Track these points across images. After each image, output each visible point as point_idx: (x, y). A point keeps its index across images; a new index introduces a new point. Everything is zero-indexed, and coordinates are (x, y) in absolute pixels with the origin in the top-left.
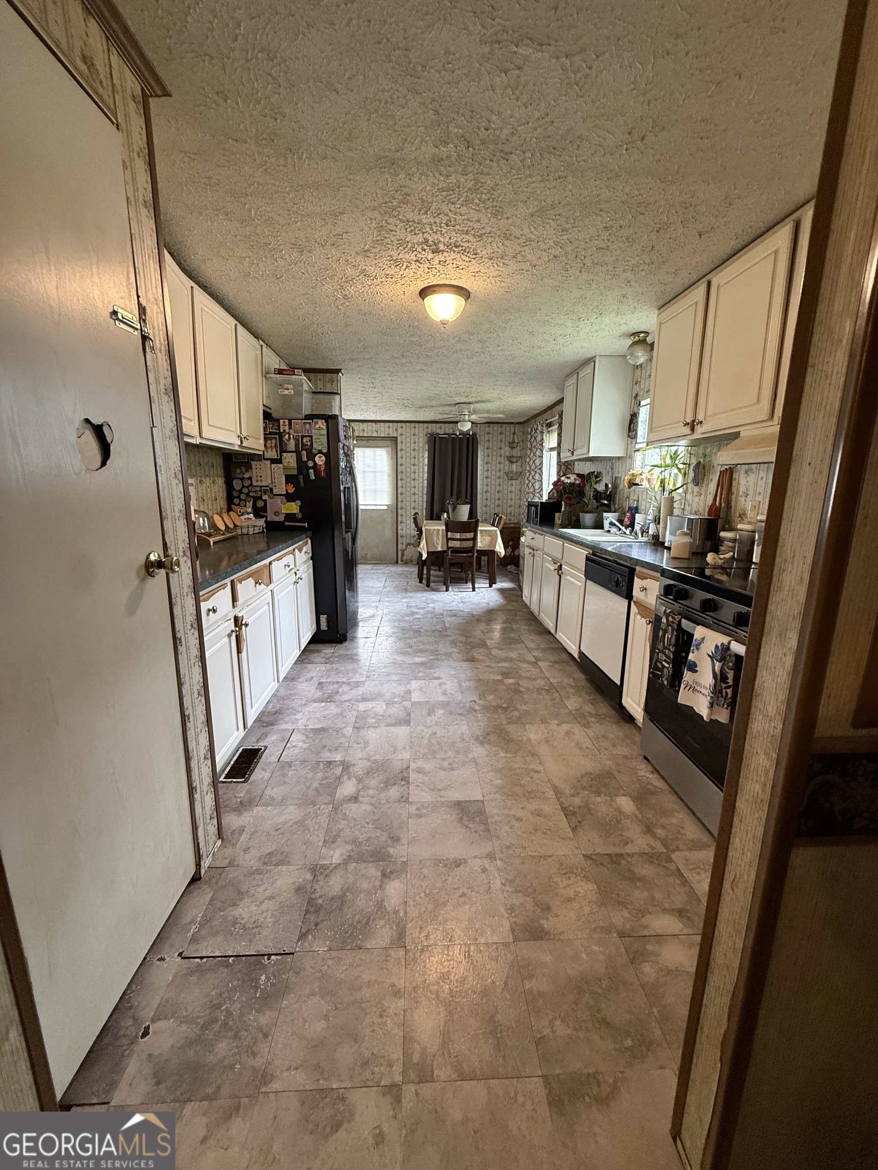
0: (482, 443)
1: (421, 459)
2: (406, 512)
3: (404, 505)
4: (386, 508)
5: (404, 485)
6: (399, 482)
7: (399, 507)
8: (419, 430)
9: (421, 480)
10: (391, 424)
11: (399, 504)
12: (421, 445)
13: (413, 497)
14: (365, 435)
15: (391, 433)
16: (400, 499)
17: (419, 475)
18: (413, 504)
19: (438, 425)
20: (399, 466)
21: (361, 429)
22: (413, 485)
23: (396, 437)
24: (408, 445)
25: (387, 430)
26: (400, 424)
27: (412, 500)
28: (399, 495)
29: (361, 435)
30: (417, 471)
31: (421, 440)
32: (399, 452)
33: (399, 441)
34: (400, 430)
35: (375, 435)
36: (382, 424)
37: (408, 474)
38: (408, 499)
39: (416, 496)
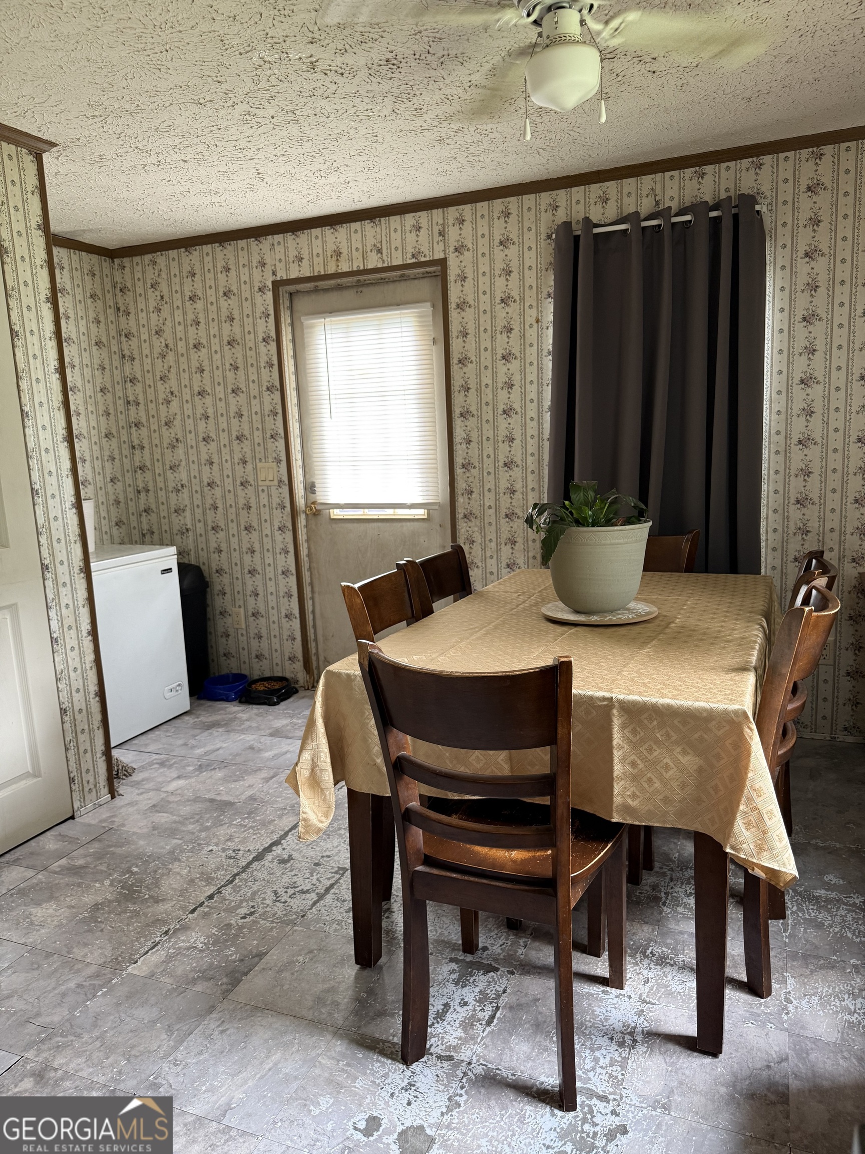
0: (784, 236)
1: (532, 334)
2: (482, 529)
3: (475, 507)
4: (421, 513)
5: (474, 436)
6: (458, 423)
7: (460, 512)
8: (521, 222)
9: (532, 412)
10: (423, 217)
11: (461, 500)
12: (531, 278)
13: (504, 475)
14: (345, 267)
15: (425, 249)
16: (461, 485)
17: (524, 394)
18: (505, 501)
19: (595, 189)
20: (455, 368)
21: (331, 247)
22: (502, 432)
23: (442, 263)
24: (484, 282)
25: (411, 238)
26: (452, 212)
27: (504, 485)
28: (459, 471)
29: (331, 269)
30: (516, 379)
31: (530, 258)
32: (454, 314)
33: (453, 272)
34: (453, 234)
35: (374, 262)
36: (395, 221)
37: (488, 395)
38: (490, 483)
39: (517, 473)
